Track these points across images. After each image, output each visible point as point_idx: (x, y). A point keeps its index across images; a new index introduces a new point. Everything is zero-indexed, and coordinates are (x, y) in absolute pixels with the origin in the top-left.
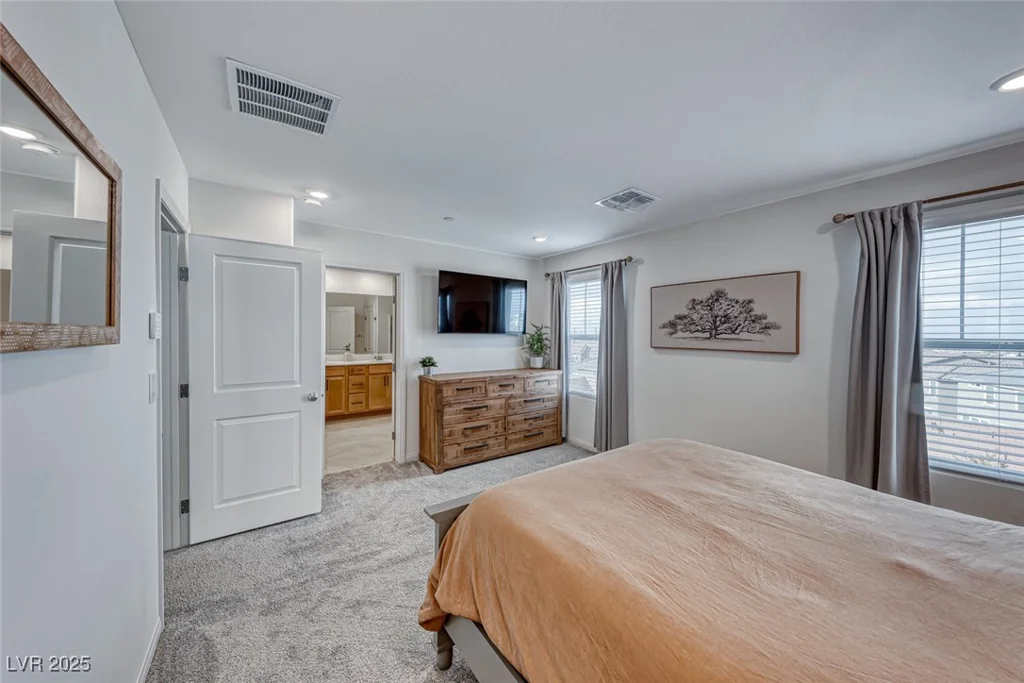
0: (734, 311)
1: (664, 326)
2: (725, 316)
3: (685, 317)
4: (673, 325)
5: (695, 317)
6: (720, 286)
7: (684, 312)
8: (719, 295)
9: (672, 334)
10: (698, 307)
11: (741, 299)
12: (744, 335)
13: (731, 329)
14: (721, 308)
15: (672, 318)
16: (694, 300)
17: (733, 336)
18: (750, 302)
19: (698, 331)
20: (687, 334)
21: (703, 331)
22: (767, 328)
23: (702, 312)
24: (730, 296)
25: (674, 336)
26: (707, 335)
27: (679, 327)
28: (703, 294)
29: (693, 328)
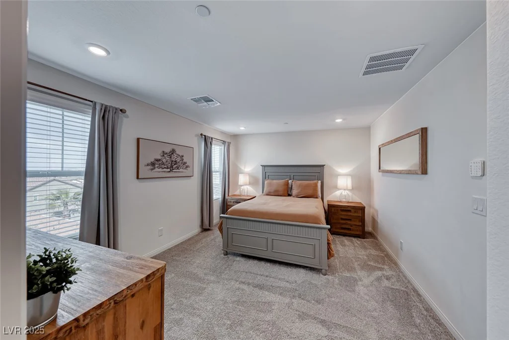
0: (178, 160)
1: (148, 165)
2: (176, 161)
3: (160, 160)
4: (153, 164)
5: (164, 160)
6: (174, 147)
7: (159, 157)
8: (173, 151)
9: (152, 169)
10: (166, 156)
11: (180, 155)
12: (181, 170)
13: (177, 167)
14: (174, 157)
15: (153, 160)
16: (163, 152)
17: (178, 170)
18: (183, 156)
19: (165, 168)
20: (160, 170)
21: (167, 168)
22: (187, 167)
23: (167, 158)
24: (177, 152)
25: (154, 170)
26: (169, 170)
27: (156, 166)
28: (168, 150)
29: (163, 166)
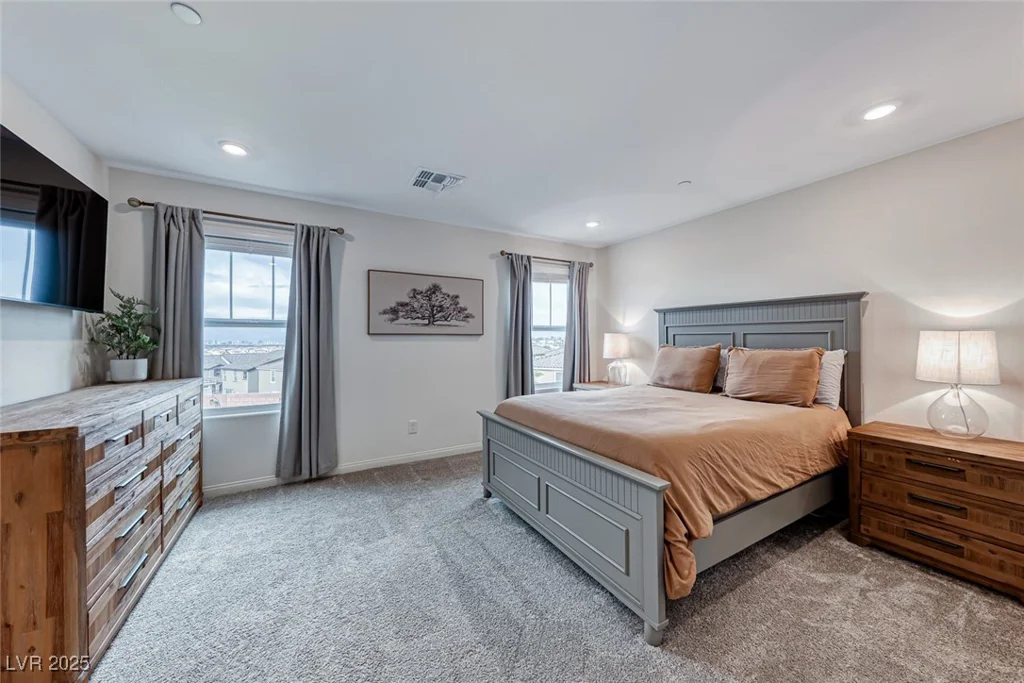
0: (447, 303)
1: (385, 312)
2: (441, 306)
3: (407, 304)
4: (394, 311)
5: (416, 305)
6: (437, 281)
7: (407, 300)
8: (435, 289)
9: (393, 320)
10: (419, 297)
11: (451, 294)
12: (453, 322)
13: (444, 316)
14: (437, 299)
15: (393, 305)
16: (415, 290)
17: (446, 323)
18: (457, 297)
19: (418, 318)
20: (409, 321)
21: (423, 318)
22: (467, 317)
23: (422, 301)
24: (444, 291)
25: (396, 322)
26: (426, 322)
27: (401, 314)
28: (423, 286)
29: (414, 315)
